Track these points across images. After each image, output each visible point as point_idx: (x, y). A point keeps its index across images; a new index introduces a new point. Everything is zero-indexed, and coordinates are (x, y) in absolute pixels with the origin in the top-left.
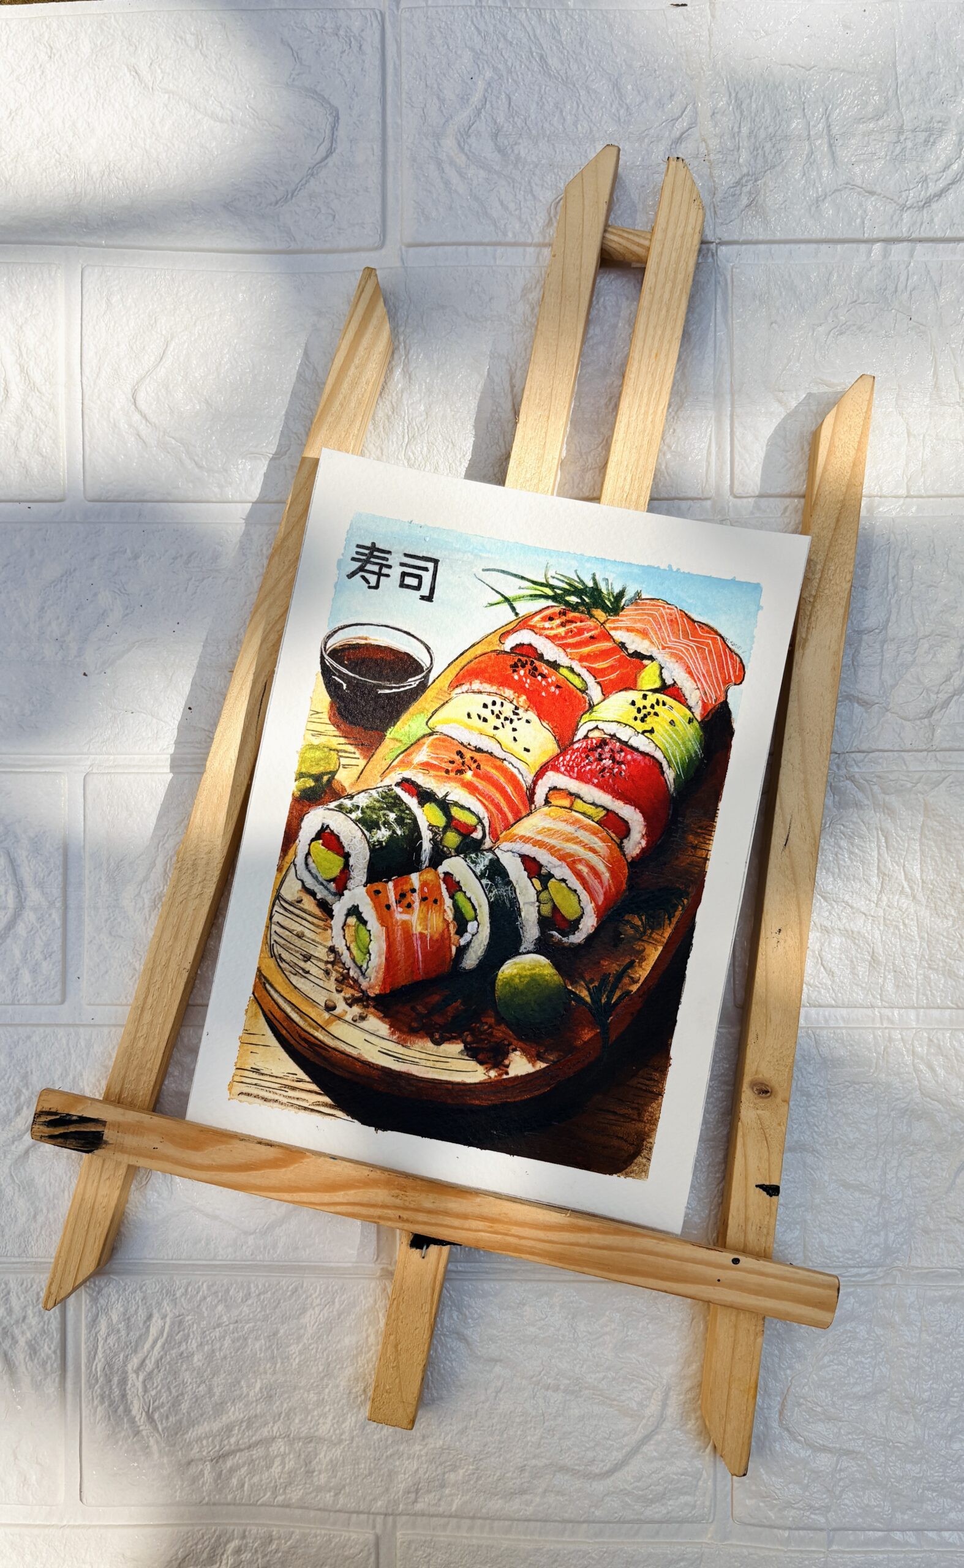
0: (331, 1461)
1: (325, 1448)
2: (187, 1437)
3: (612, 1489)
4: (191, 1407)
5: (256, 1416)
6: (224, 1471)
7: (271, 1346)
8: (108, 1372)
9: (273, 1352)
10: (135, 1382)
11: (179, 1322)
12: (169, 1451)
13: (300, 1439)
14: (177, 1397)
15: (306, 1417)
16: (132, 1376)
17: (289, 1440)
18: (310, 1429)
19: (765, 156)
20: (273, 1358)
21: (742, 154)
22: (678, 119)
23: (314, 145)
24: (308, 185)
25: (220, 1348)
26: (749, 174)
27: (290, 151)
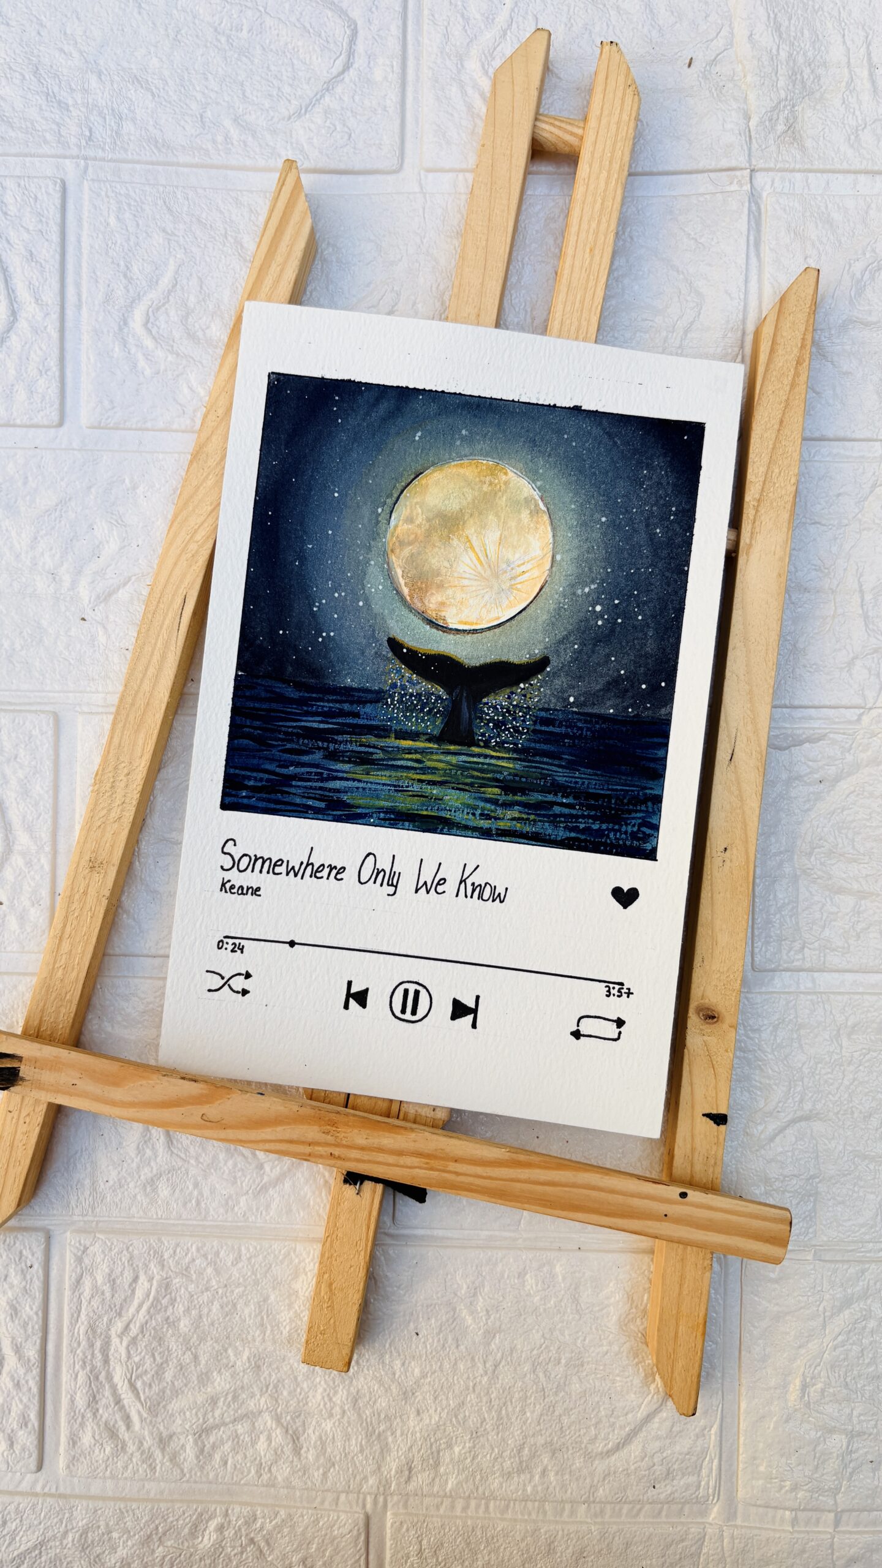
0: (320, 1437)
1: (314, 1423)
2: (170, 1407)
3: (613, 1469)
4: (175, 1376)
5: (242, 1387)
6: (208, 1446)
7: (260, 1312)
8: (91, 1337)
9: (262, 1318)
10: (118, 1347)
11: (166, 1285)
12: (151, 1421)
13: (287, 1413)
14: (162, 1364)
15: (295, 1390)
16: (115, 1341)
18: (299, 1403)
19: (803, 82)
20: (262, 1325)
21: (780, 78)
22: (712, 40)
23: (330, 58)
24: (322, 101)
25: (208, 1314)
26: (786, 99)
27: (305, 63)
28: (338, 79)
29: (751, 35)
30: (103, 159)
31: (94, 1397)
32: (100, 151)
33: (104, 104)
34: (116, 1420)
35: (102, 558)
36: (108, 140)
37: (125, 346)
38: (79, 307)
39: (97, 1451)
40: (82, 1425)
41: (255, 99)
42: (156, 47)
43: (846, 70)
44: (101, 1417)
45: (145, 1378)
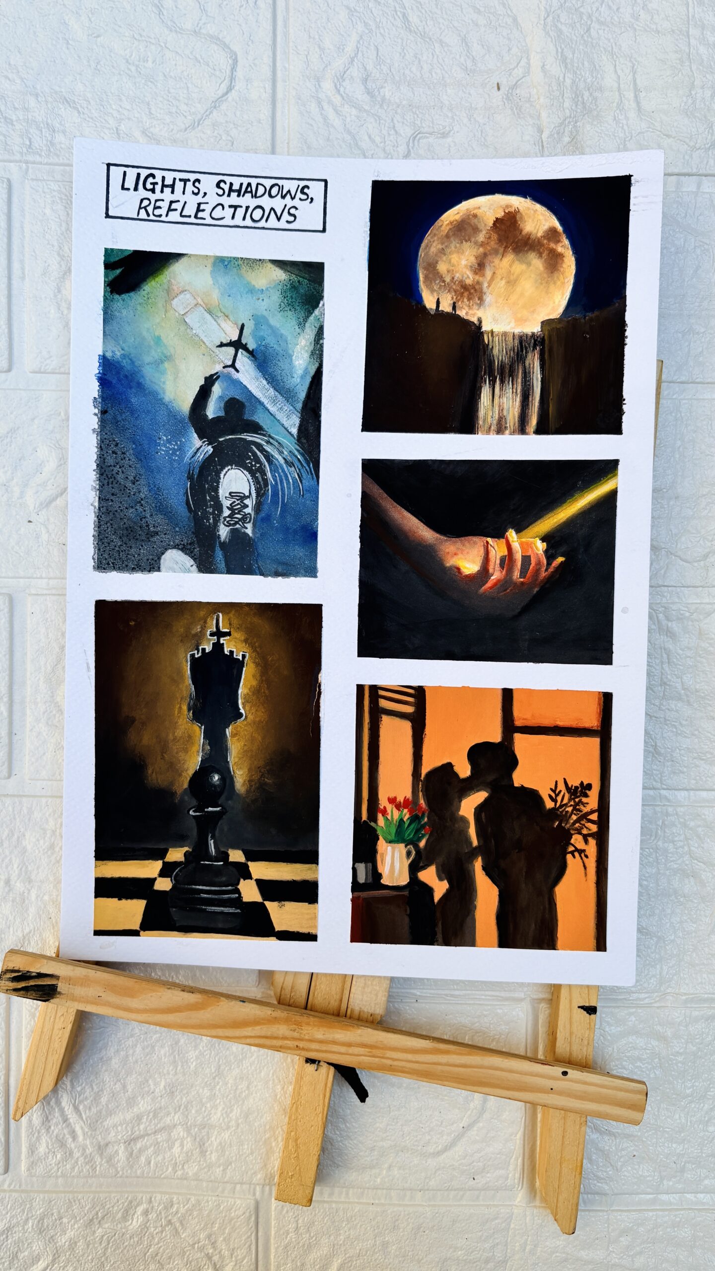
0: (220, 1143)
1: (216, 1133)
2: (105, 1124)
3: (442, 1165)
4: (109, 1101)
5: (160, 1108)
6: (135, 1151)
7: (173, 1052)
9: (175, 1057)
12: (91, 1134)
13: (195, 1126)
14: (98, 1092)
15: (201, 1109)
17: (187, 1127)
18: (204, 1118)
19: (583, 103)
20: (175, 1062)
21: (566, 100)
22: (514, 69)
23: (216, 83)
24: (211, 116)
25: (133, 1053)
26: (570, 117)
27: (197, 87)
28: (224, 98)
29: (544, 65)
30: (41, 163)
31: (47, 1118)
32: (38, 156)
33: (41, 120)
34: (64, 1134)
35: (44, 474)
36: (44, 148)
37: (59, 309)
38: (23, 278)
39: (50, 1157)
40: (38, 1139)
41: (158, 115)
42: (81, 74)
43: (617, 93)
44: (53, 1132)
45: (86, 1103)
